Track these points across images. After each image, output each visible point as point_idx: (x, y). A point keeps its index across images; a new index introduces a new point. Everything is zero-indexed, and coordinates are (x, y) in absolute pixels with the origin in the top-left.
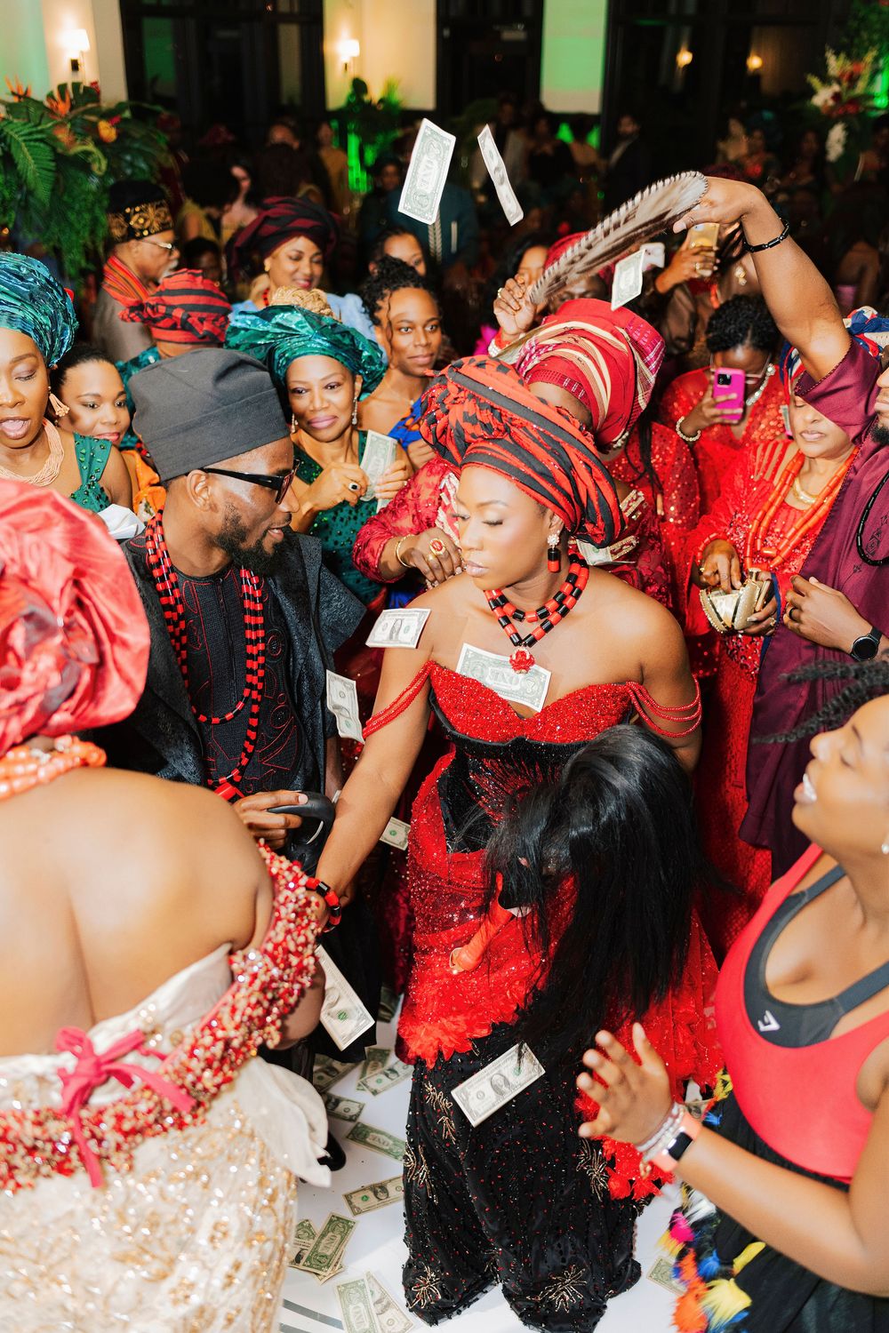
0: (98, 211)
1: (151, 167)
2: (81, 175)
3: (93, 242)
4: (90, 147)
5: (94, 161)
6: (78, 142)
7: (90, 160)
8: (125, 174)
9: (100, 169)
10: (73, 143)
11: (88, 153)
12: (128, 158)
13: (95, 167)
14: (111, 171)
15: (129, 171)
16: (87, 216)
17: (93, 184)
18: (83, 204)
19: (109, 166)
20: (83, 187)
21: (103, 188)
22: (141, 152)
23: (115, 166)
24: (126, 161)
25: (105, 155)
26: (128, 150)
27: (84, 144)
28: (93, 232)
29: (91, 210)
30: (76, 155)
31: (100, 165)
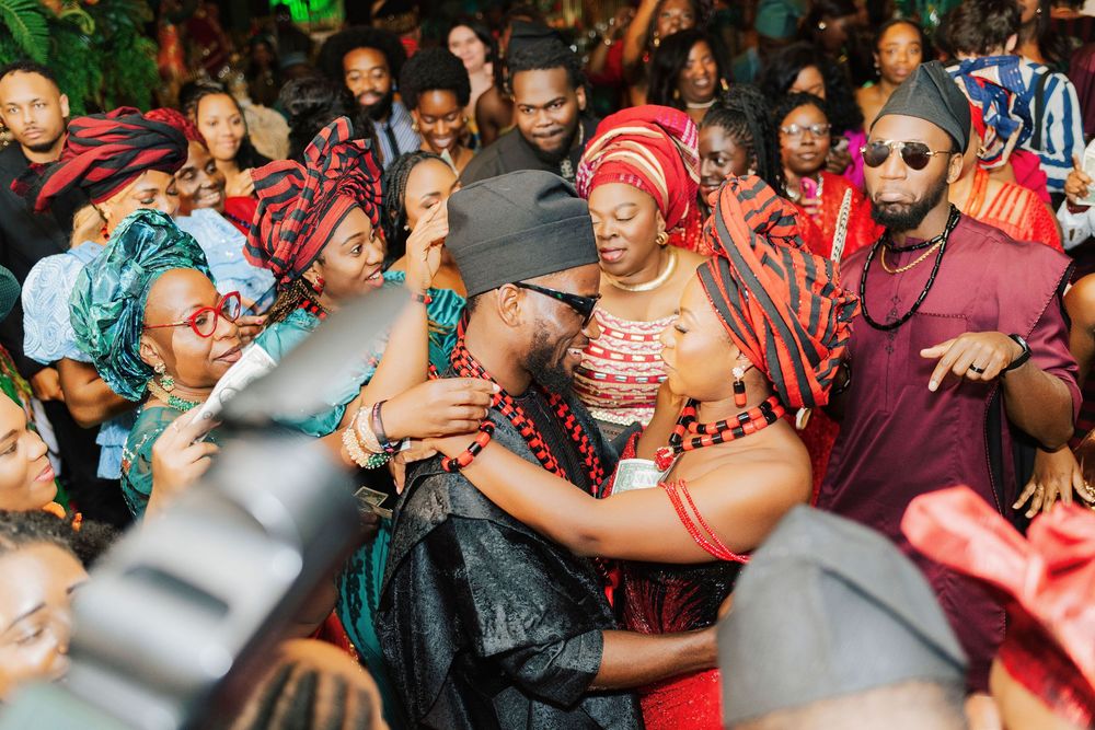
0: (91, 66)
1: (135, 23)
2: (73, 36)
3: (91, 94)
4: (77, 10)
5: (82, 22)
6: (66, 7)
7: (78, 21)
8: (111, 31)
9: (89, 28)
10: (60, 8)
11: (76, 16)
12: (113, 16)
13: (84, 27)
14: (99, 30)
15: (115, 28)
16: (83, 72)
17: (84, 43)
18: (78, 61)
19: (97, 25)
20: (76, 46)
21: (94, 46)
22: (123, 10)
23: (102, 24)
24: (111, 20)
25: (92, 16)
26: (112, 9)
27: (70, 9)
28: (91, 87)
29: (85, 66)
30: (65, 19)
31: (89, 26)
